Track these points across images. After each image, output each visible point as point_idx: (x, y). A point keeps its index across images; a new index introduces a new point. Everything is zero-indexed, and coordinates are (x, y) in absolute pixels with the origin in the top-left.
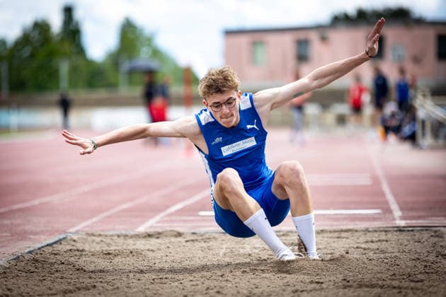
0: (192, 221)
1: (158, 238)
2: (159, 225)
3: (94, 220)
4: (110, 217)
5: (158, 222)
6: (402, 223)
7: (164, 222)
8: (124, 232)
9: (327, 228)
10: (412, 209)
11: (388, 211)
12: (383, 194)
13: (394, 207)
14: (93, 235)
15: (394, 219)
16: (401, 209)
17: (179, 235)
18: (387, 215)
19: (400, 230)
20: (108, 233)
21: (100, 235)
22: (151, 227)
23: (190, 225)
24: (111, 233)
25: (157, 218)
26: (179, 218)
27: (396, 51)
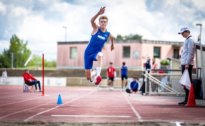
0: (48, 118)
1: (33, 124)
2: (33, 119)
3: (5, 117)
4: (11, 116)
5: (33, 118)
6: (142, 121)
7: (36, 118)
8: (18, 122)
9: (109, 122)
10: (145, 116)
11: (136, 117)
12: (133, 111)
13: (137, 115)
14: (5, 123)
15: (138, 119)
16: (141, 116)
17: (43, 123)
18: (135, 118)
19: (141, 123)
20: (11, 122)
21: (7, 123)
22: (30, 120)
23: (47, 119)
24: (13, 122)
25: (32, 117)
26: (42, 117)
27: (135, 53)
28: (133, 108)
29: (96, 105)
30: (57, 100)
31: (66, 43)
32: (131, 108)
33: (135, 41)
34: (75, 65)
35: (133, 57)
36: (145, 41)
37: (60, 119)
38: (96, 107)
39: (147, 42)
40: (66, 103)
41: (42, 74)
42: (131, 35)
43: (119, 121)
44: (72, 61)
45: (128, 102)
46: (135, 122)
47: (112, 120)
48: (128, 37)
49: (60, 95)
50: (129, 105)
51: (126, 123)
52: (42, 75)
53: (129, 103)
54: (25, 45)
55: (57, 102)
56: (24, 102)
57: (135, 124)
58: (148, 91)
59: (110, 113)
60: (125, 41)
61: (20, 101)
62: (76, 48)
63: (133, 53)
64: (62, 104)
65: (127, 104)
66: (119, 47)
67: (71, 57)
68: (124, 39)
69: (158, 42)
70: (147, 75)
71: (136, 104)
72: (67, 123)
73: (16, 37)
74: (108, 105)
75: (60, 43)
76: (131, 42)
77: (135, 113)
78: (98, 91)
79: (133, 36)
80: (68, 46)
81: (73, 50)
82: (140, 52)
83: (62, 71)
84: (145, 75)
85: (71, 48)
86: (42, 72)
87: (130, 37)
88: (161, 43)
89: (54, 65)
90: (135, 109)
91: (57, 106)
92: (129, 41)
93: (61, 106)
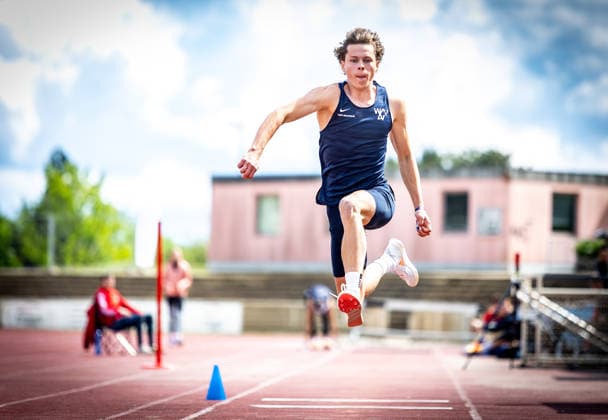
27: (485, 215)
30: (208, 386)
32: (468, 414)
33: (485, 172)
34: (273, 258)
35: (478, 230)
36: (523, 173)
39: (529, 175)
40: (239, 396)
41: (155, 288)
42: (472, 152)
44: (263, 243)
45: (460, 392)
48: (461, 159)
49: (216, 369)
50: (463, 403)
52: (155, 292)
53: (464, 397)
54: (97, 187)
55: (206, 394)
56: (91, 391)
58: (532, 351)
60: (450, 174)
61: (77, 387)
62: (276, 197)
63: (481, 215)
64: (224, 398)
65: (456, 397)
66: (432, 191)
67: (258, 231)
68: (447, 165)
69: (566, 178)
70: (529, 295)
71: (485, 401)
73: (64, 159)
75: (219, 181)
76: (472, 176)
79: (479, 156)
80: (249, 191)
81: (268, 206)
82: (504, 211)
83: (228, 281)
84: (520, 295)
85: (259, 199)
86: (156, 282)
87: (467, 157)
88: (577, 179)
89: (199, 259)
90: (484, 418)
91: (205, 407)
92: (464, 172)
93: (223, 406)
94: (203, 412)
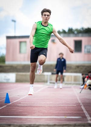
9: (57, 124)
11: (86, 117)
12: (82, 110)
13: (87, 115)
15: (87, 120)
18: (84, 119)
19: (90, 125)
27: (86, 48)
28: (83, 108)
29: (45, 104)
30: (5, 99)
31: (15, 37)
32: (81, 107)
33: (87, 35)
34: (24, 60)
35: (85, 51)
37: (7, 121)
38: (45, 106)
40: (14, 102)
42: (83, 28)
43: (68, 123)
44: (22, 56)
45: (79, 100)
46: (85, 124)
47: (61, 122)
48: (80, 30)
49: (7, 94)
50: (80, 103)
51: (75, 125)
53: (80, 102)
55: (5, 101)
57: (84, 125)
59: (59, 113)
60: (76, 35)
62: (25, 42)
64: (10, 103)
65: (78, 102)
66: (70, 41)
67: (20, 52)
68: (76, 32)
71: (86, 103)
72: (13, 125)
74: (58, 104)
76: (82, 36)
77: (85, 113)
78: (49, 88)
79: (85, 29)
80: (18, 40)
81: (23, 45)
83: (12, 66)
85: (20, 42)
87: (81, 30)
90: (85, 108)
91: (4, 105)
92: (80, 35)
93: (9, 105)
94: (3, 107)
